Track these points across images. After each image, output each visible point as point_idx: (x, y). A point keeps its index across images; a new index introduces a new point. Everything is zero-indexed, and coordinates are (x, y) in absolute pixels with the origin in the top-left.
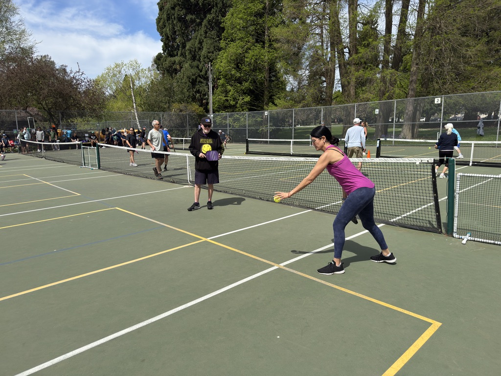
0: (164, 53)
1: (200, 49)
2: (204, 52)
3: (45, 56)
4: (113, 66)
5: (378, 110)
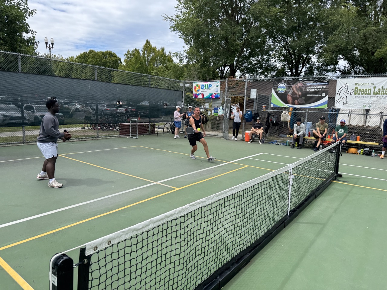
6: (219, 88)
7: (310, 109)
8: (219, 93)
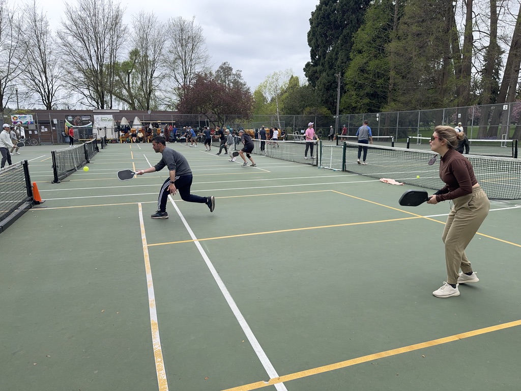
0: (312, 62)
1: (336, 59)
2: (339, 62)
3: (225, 64)
4: (272, 74)
5: (460, 115)
6: (32, 118)
7: (85, 127)
8: (32, 120)
